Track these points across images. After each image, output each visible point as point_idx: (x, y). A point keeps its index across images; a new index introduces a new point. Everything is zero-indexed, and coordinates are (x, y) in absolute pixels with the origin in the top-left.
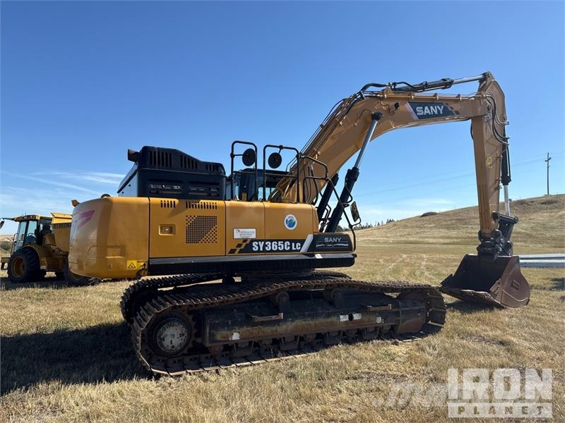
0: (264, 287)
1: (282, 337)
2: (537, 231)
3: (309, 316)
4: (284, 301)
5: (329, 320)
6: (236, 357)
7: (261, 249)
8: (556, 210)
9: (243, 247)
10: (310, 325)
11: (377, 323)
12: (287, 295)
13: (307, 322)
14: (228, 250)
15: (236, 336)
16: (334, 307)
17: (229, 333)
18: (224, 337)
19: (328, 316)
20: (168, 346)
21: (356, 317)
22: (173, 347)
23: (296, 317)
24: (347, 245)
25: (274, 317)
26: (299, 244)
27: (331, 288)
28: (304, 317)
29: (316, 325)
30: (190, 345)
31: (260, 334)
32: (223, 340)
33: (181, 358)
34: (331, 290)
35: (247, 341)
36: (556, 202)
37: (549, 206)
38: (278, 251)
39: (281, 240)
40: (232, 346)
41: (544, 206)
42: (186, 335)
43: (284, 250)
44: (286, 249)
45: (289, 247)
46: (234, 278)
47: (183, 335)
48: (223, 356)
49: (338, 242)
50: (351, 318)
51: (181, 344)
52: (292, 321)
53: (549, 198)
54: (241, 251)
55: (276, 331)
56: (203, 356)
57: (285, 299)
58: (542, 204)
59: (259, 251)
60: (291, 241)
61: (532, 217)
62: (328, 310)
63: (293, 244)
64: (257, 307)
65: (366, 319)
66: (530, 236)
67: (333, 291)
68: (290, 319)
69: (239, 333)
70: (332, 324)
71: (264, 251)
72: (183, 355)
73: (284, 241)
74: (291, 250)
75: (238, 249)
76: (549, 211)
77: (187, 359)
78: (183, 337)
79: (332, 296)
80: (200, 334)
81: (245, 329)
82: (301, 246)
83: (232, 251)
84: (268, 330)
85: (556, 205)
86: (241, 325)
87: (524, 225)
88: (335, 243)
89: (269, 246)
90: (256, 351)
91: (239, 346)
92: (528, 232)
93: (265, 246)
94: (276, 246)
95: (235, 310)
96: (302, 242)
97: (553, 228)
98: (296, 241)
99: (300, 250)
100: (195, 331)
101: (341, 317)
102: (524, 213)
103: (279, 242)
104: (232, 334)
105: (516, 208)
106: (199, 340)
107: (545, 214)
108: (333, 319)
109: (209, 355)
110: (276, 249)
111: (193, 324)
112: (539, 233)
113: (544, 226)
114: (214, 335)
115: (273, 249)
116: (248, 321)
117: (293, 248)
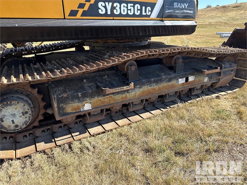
0: (113, 57)
1: (130, 102)
2: (229, 21)
3: (155, 82)
4: (133, 70)
5: (170, 83)
6: (89, 124)
7: (109, 13)
8: (240, 11)
9: (86, 8)
10: (154, 89)
11: (204, 82)
12: (135, 63)
13: (152, 87)
14: (67, 13)
15: (87, 107)
16: (175, 72)
17: (80, 104)
18: (75, 109)
19: (170, 80)
20: (9, 126)
21: (191, 79)
22: (17, 126)
23: (143, 84)
24: (192, 12)
25: (125, 88)
26: (149, 8)
27: (173, 55)
28: (150, 83)
29: (159, 89)
30: (41, 118)
31: (112, 102)
32: (74, 111)
33: (31, 132)
34: (173, 56)
35: (99, 109)
36: (240, 6)
37: (236, 9)
38: (127, 15)
39: (131, 2)
40: (85, 115)
41: (234, 9)
42: (30, 112)
43: (134, 15)
44: (136, 13)
45: (139, 12)
46: (84, 47)
47: (26, 113)
48: (76, 123)
49: (185, 9)
50: (187, 80)
51: (26, 122)
52: (140, 88)
53: (237, 5)
54: (84, 14)
55: (126, 97)
56: (56, 127)
57: (133, 68)
58: (233, 7)
59: (106, 15)
60: (142, 4)
61: (228, 14)
62: (170, 75)
63: (144, 8)
64: (106, 76)
65: (197, 80)
66: (227, 23)
67: (174, 58)
68: (138, 86)
69: (91, 103)
70: (173, 86)
71: (112, 14)
72: (35, 127)
73: (135, 3)
74: (141, 15)
75: (81, 11)
76: (236, 11)
77: (38, 132)
78: (28, 115)
79: (173, 63)
80: (49, 105)
81: (96, 99)
82: (152, 11)
83: (73, 13)
84: (118, 97)
85: (240, 8)
86: (92, 96)
87: (224, 18)
88: (182, 9)
89: (118, 8)
90: (108, 114)
91: (92, 114)
92: (225, 21)
93: (113, 8)
94: (126, 9)
95: (85, 81)
96: (153, 5)
97: (237, 19)
98: (146, 5)
99: (149, 16)
100: (43, 104)
101: (180, 80)
102: (224, 12)
103: (129, 5)
104: (84, 105)
105: (221, 10)
106: (49, 111)
107: (234, 13)
108: (174, 82)
109: (62, 125)
110: (125, 13)
111: (40, 97)
112: (230, 22)
113: (233, 19)
114: (63, 109)
115: (122, 13)
116: (99, 92)
117: (144, 13)
